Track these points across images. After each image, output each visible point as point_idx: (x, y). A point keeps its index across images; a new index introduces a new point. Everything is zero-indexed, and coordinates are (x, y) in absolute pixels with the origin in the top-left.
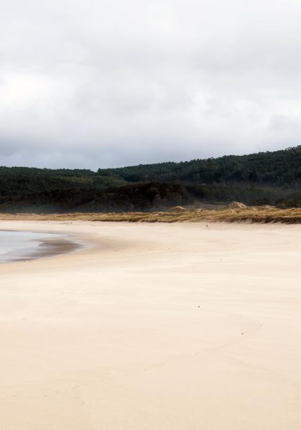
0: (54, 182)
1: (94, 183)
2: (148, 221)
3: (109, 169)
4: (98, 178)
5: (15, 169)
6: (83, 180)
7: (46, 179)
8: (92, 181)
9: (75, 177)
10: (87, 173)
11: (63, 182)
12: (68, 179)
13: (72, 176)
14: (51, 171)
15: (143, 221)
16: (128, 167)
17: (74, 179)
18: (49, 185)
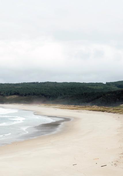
0: (86, 89)
1: (103, 89)
2: (108, 112)
3: (111, 82)
4: (105, 87)
5: (71, 83)
6: (99, 87)
7: (83, 88)
8: (103, 88)
9: (96, 87)
10: (101, 84)
11: (90, 89)
12: (92, 87)
13: (94, 86)
14: (86, 84)
15: (106, 112)
16: (119, 81)
17: (95, 87)
18: (84, 90)
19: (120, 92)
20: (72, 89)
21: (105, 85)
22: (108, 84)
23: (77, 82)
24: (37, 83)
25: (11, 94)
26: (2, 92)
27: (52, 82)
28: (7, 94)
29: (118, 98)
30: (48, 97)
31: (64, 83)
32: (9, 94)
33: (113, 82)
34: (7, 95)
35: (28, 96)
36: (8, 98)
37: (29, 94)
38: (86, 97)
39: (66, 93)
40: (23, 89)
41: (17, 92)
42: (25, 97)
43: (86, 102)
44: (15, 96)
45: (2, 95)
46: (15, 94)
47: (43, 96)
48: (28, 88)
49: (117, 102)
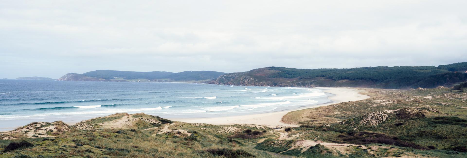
4: (435, 70)
6: (427, 71)
8: (431, 71)
12: (420, 71)
13: (424, 69)
19: (440, 76)
20: (398, 73)
21: (437, 68)
22: (440, 67)
23: (408, 66)
24: (370, 68)
25: (342, 79)
26: (334, 77)
27: (383, 67)
28: (338, 78)
29: (437, 82)
30: (375, 81)
31: (395, 67)
32: (340, 78)
33: (442, 65)
34: (339, 80)
35: (357, 80)
36: (339, 82)
37: (358, 79)
38: (407, 81)
39: (392, 76)
40: (353, 74)
41: (347, 77)
42: (354, 81)
43: (406, 86)
44: (346, 80)
45: (334, 79)
46: (346, 78)
47: (370, 80)
48: (357, 73)
49: (435, 86)
